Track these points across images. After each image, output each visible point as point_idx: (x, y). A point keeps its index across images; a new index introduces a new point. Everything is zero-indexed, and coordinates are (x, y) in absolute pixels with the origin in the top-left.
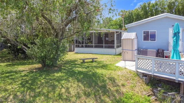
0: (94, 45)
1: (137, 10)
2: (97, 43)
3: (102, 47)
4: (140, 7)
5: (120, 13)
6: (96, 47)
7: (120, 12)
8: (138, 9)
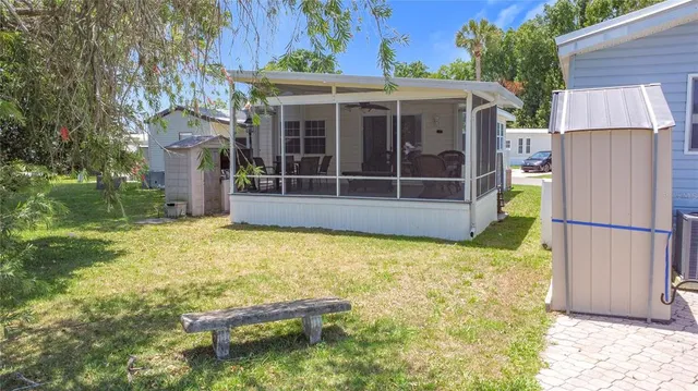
0: (338, 177)
1: (533, 28)
2: (360, 170)
3: (386, 191)
4: (543, 15)
5: (465, 34)
6: (351, 189)
7: (465, 29)
8: (537, 25)
